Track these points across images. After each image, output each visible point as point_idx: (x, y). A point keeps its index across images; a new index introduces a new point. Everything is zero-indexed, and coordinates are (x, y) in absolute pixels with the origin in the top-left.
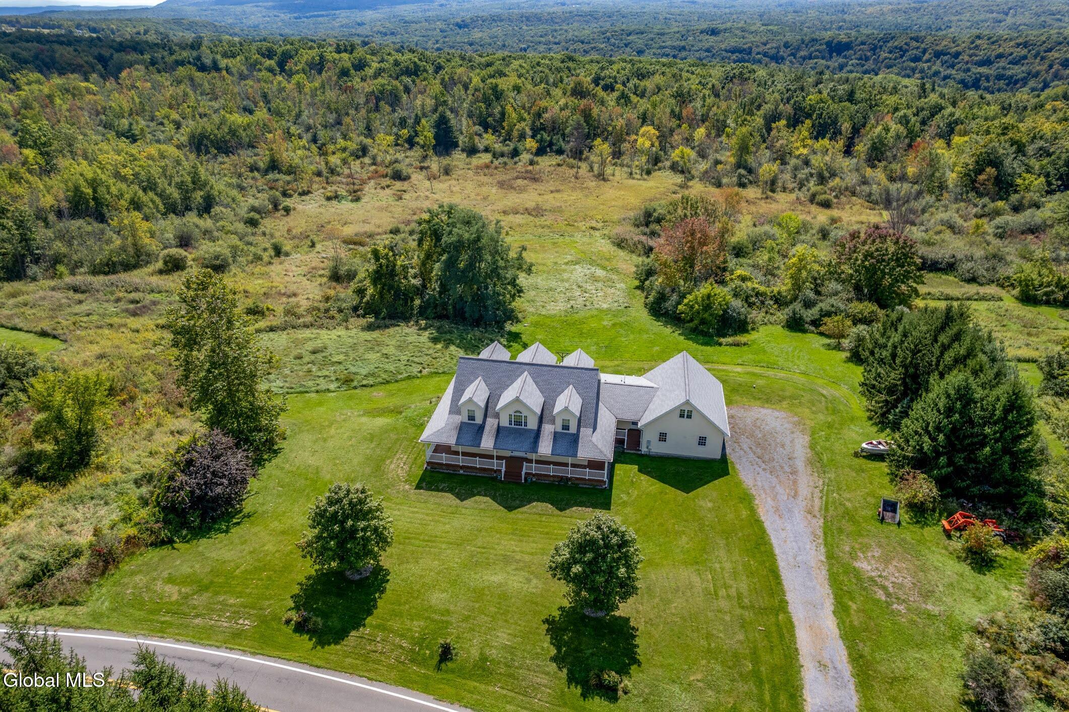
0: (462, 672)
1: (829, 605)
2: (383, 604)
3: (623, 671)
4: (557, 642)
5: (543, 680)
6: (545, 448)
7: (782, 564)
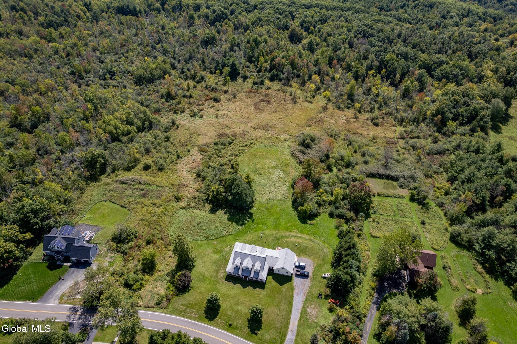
0: (233, 328)
1: (298, 319)
2: (220, 313)
3: (258, 330)
4: (249, 324)
5: (246, 330)
6: (252, 275)
7: (293, 308)
